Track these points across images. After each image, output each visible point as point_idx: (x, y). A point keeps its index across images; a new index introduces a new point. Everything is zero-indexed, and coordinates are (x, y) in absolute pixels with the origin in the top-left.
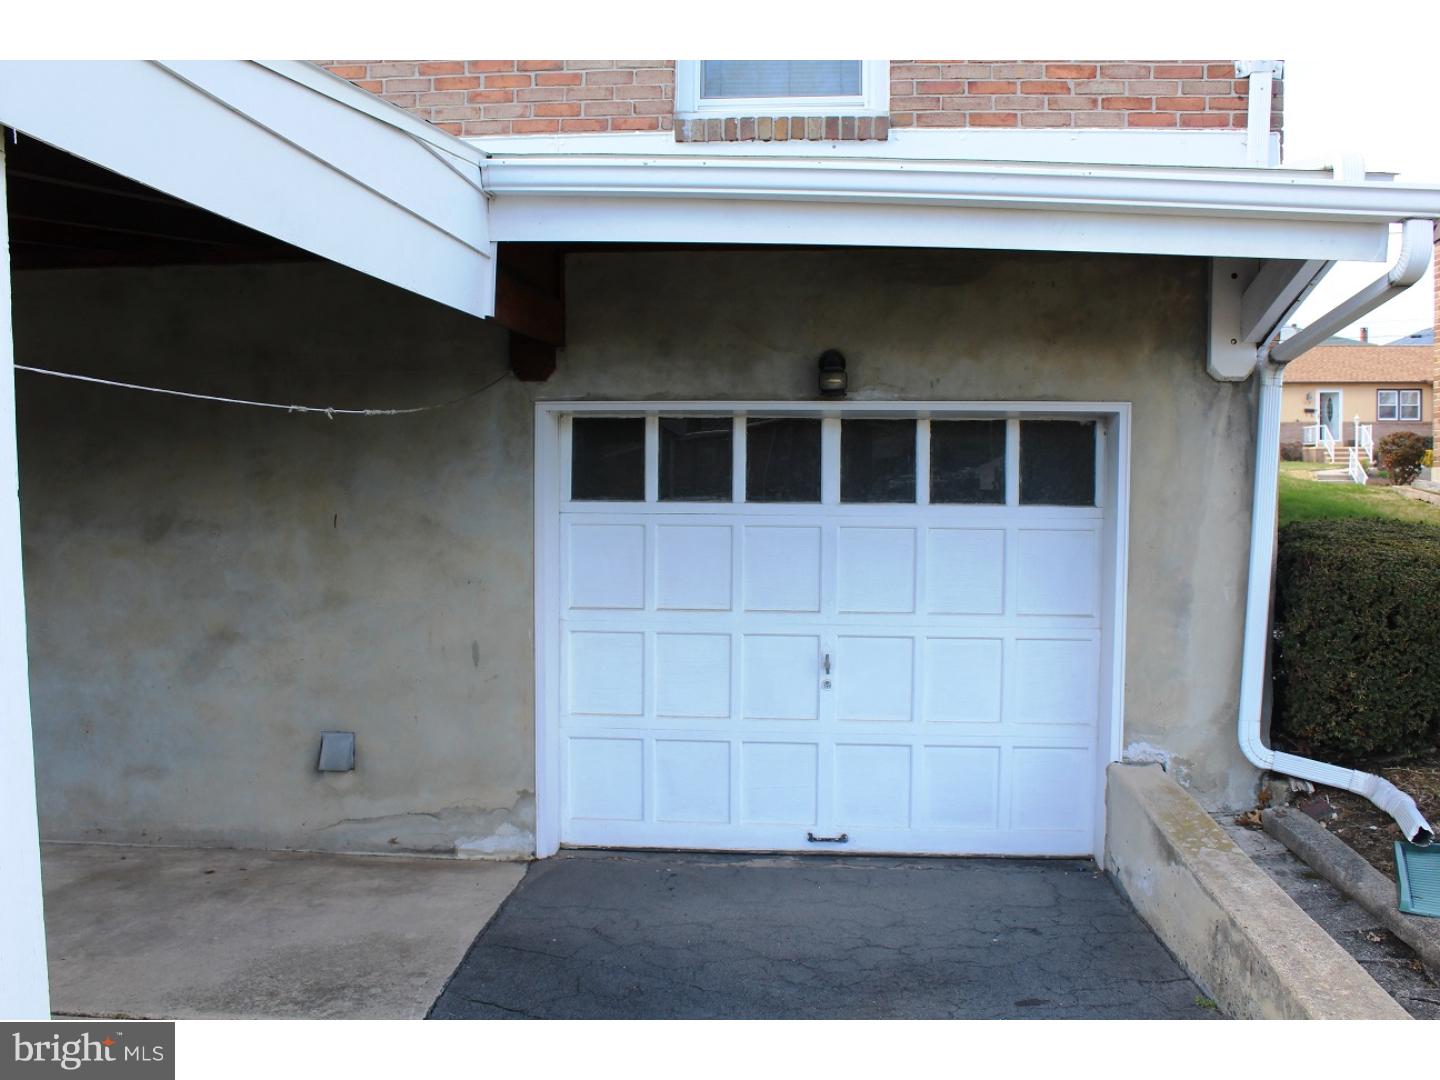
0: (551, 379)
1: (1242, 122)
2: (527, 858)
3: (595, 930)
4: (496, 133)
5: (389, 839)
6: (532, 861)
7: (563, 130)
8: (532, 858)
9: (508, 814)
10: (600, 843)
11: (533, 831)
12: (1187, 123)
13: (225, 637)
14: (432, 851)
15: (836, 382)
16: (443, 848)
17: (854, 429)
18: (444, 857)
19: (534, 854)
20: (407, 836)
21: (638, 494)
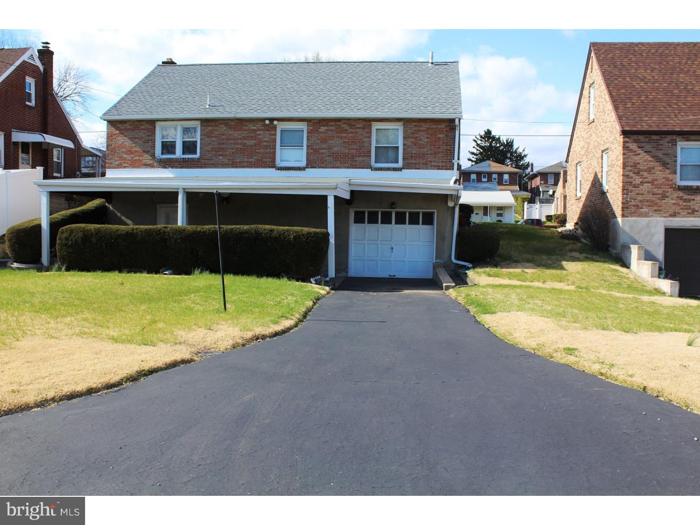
0: (352, 205)
1: (453, 169)
12: (445, 169)
15: (394, 207)
17: (397, 213)
21: (364, 223)
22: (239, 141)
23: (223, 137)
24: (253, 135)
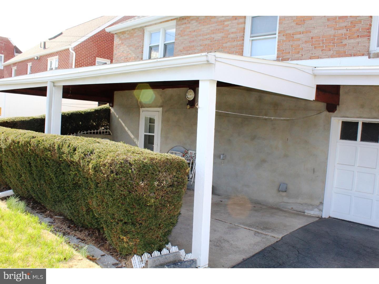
0: (336, 112)
2: (320, 217)
3: (327, 232)
4: (327, 58)
5: (292, 207)
6: (321, 218)
7: (342, 57)
8: (321, 217)
9: (317, 207)
10: (338, 218)
11: (322, 211)
13: (264, 161)
14: (300, 212)
16: (302, 211)
18: (302, 213)
19: (322, 216)
20: (295, 207)
21: (355, 139)
22: (208, 36)
23: (194, 34)
24: (220, 27)
